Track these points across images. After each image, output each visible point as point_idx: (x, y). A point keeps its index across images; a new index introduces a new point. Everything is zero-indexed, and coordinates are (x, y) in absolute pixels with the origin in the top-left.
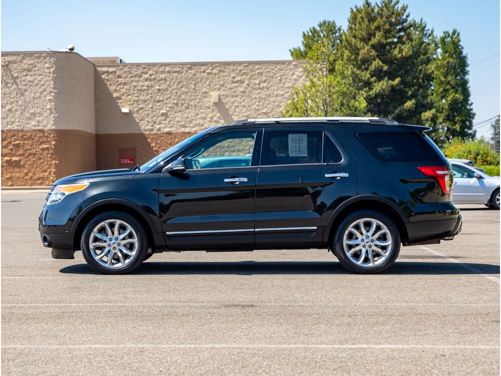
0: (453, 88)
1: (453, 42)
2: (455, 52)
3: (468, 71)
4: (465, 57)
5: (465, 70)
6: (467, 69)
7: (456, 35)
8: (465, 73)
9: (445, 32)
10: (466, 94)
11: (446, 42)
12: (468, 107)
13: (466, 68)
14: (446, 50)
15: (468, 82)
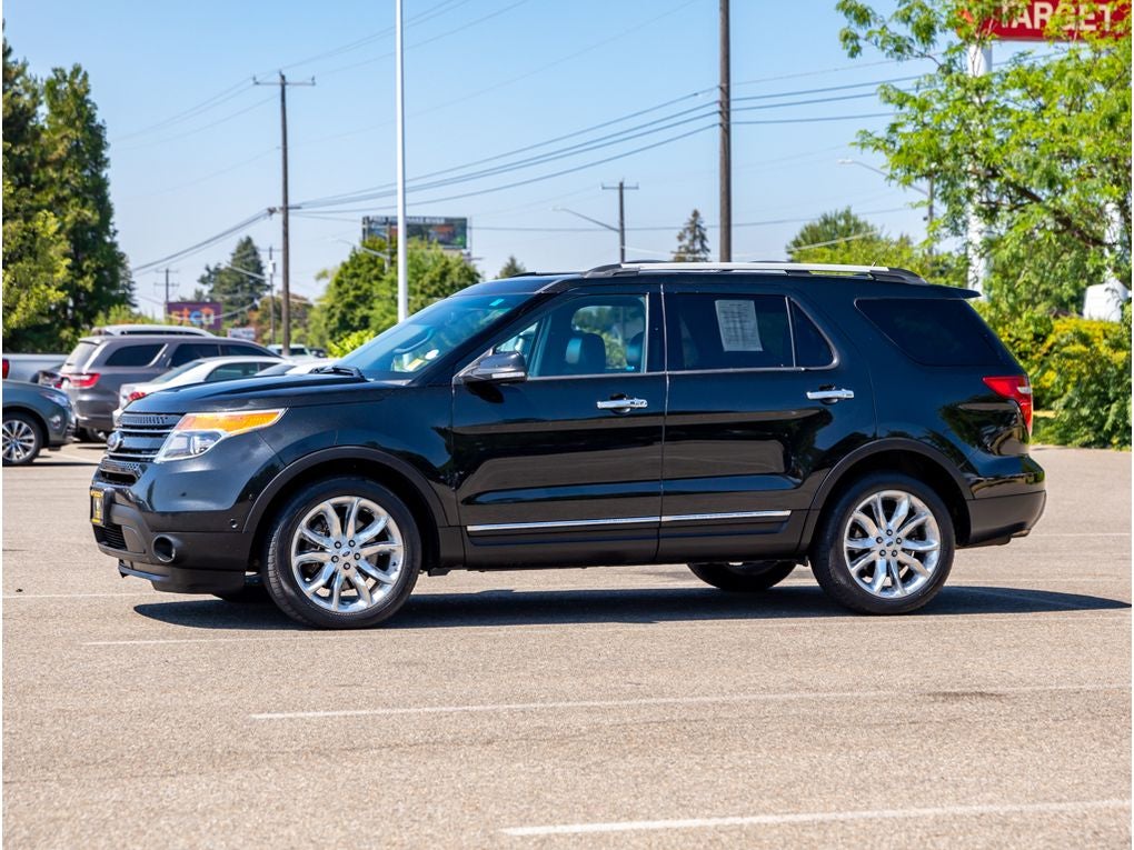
0: (76, 194)
1: (75, 92)
2: (80, 116)
3: (107, 160)
4: (101, 127)
5: (102, 155)
6: (106, 153)
7: (80, 77)
8: (101, 163)
9: (55, 70)
10: (105, 210)
11: (58, 91)
12: (108, 240)
13: (103, 152)
14: (59, 109)
15: (108, 184)
